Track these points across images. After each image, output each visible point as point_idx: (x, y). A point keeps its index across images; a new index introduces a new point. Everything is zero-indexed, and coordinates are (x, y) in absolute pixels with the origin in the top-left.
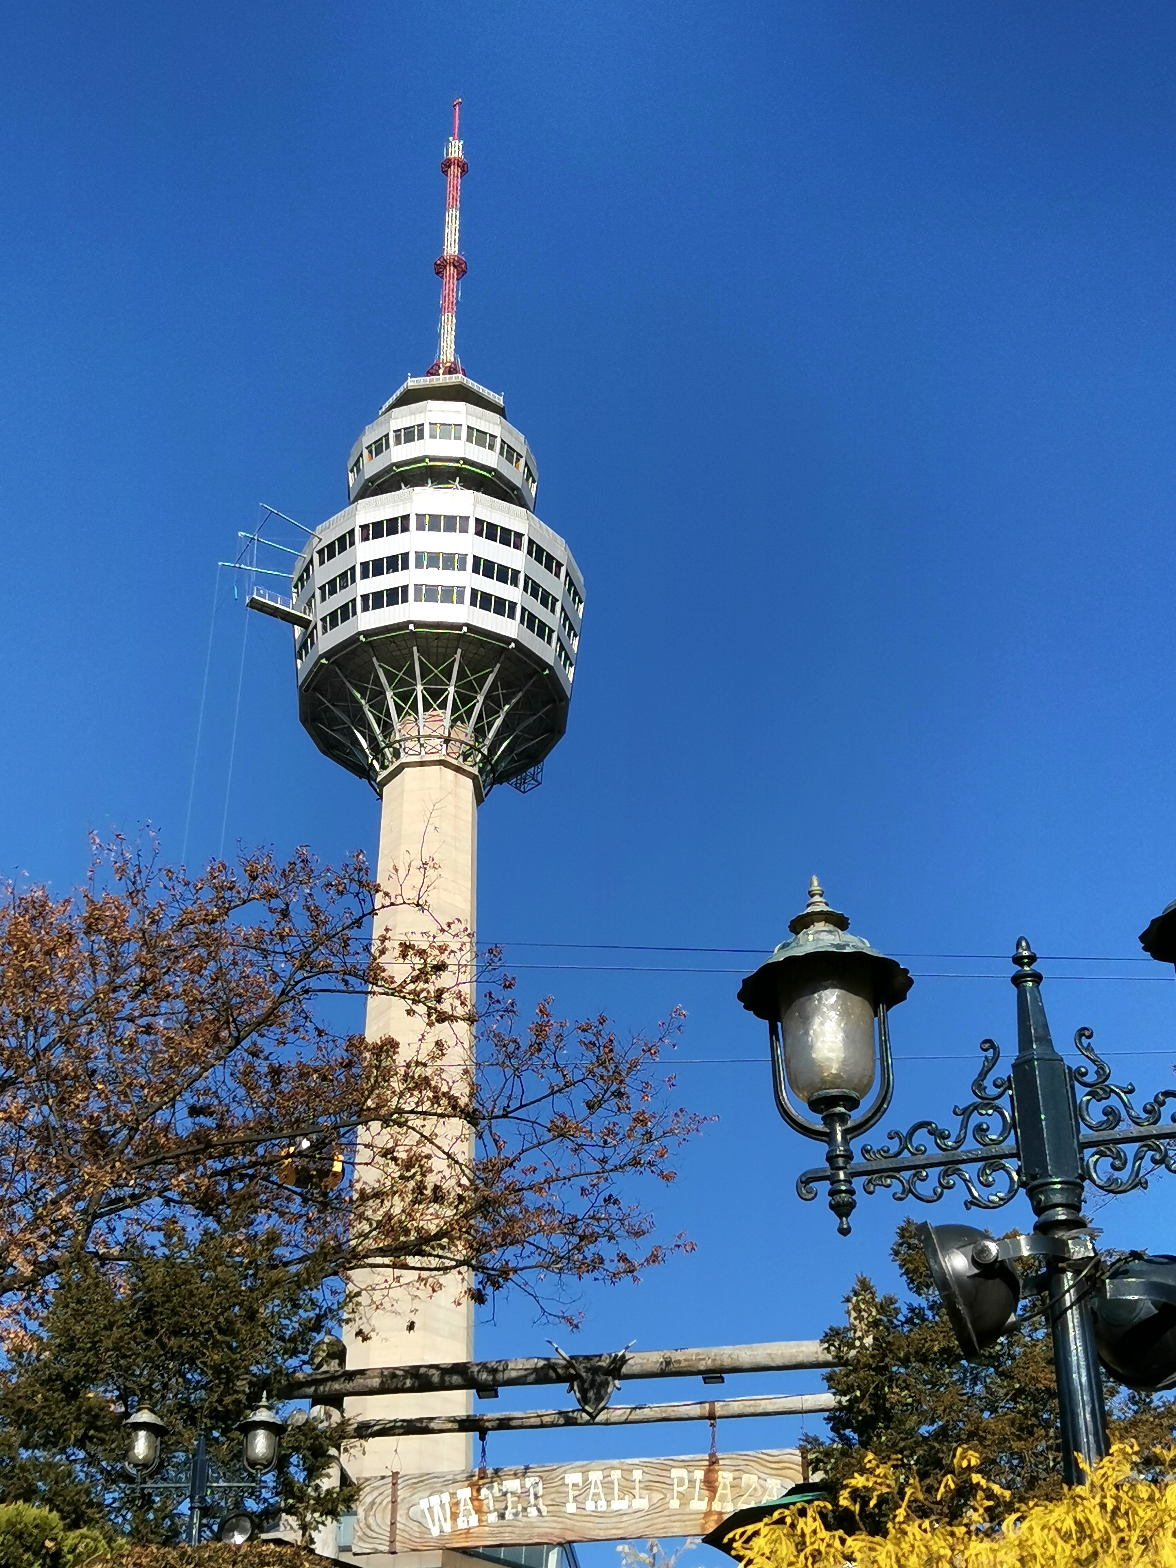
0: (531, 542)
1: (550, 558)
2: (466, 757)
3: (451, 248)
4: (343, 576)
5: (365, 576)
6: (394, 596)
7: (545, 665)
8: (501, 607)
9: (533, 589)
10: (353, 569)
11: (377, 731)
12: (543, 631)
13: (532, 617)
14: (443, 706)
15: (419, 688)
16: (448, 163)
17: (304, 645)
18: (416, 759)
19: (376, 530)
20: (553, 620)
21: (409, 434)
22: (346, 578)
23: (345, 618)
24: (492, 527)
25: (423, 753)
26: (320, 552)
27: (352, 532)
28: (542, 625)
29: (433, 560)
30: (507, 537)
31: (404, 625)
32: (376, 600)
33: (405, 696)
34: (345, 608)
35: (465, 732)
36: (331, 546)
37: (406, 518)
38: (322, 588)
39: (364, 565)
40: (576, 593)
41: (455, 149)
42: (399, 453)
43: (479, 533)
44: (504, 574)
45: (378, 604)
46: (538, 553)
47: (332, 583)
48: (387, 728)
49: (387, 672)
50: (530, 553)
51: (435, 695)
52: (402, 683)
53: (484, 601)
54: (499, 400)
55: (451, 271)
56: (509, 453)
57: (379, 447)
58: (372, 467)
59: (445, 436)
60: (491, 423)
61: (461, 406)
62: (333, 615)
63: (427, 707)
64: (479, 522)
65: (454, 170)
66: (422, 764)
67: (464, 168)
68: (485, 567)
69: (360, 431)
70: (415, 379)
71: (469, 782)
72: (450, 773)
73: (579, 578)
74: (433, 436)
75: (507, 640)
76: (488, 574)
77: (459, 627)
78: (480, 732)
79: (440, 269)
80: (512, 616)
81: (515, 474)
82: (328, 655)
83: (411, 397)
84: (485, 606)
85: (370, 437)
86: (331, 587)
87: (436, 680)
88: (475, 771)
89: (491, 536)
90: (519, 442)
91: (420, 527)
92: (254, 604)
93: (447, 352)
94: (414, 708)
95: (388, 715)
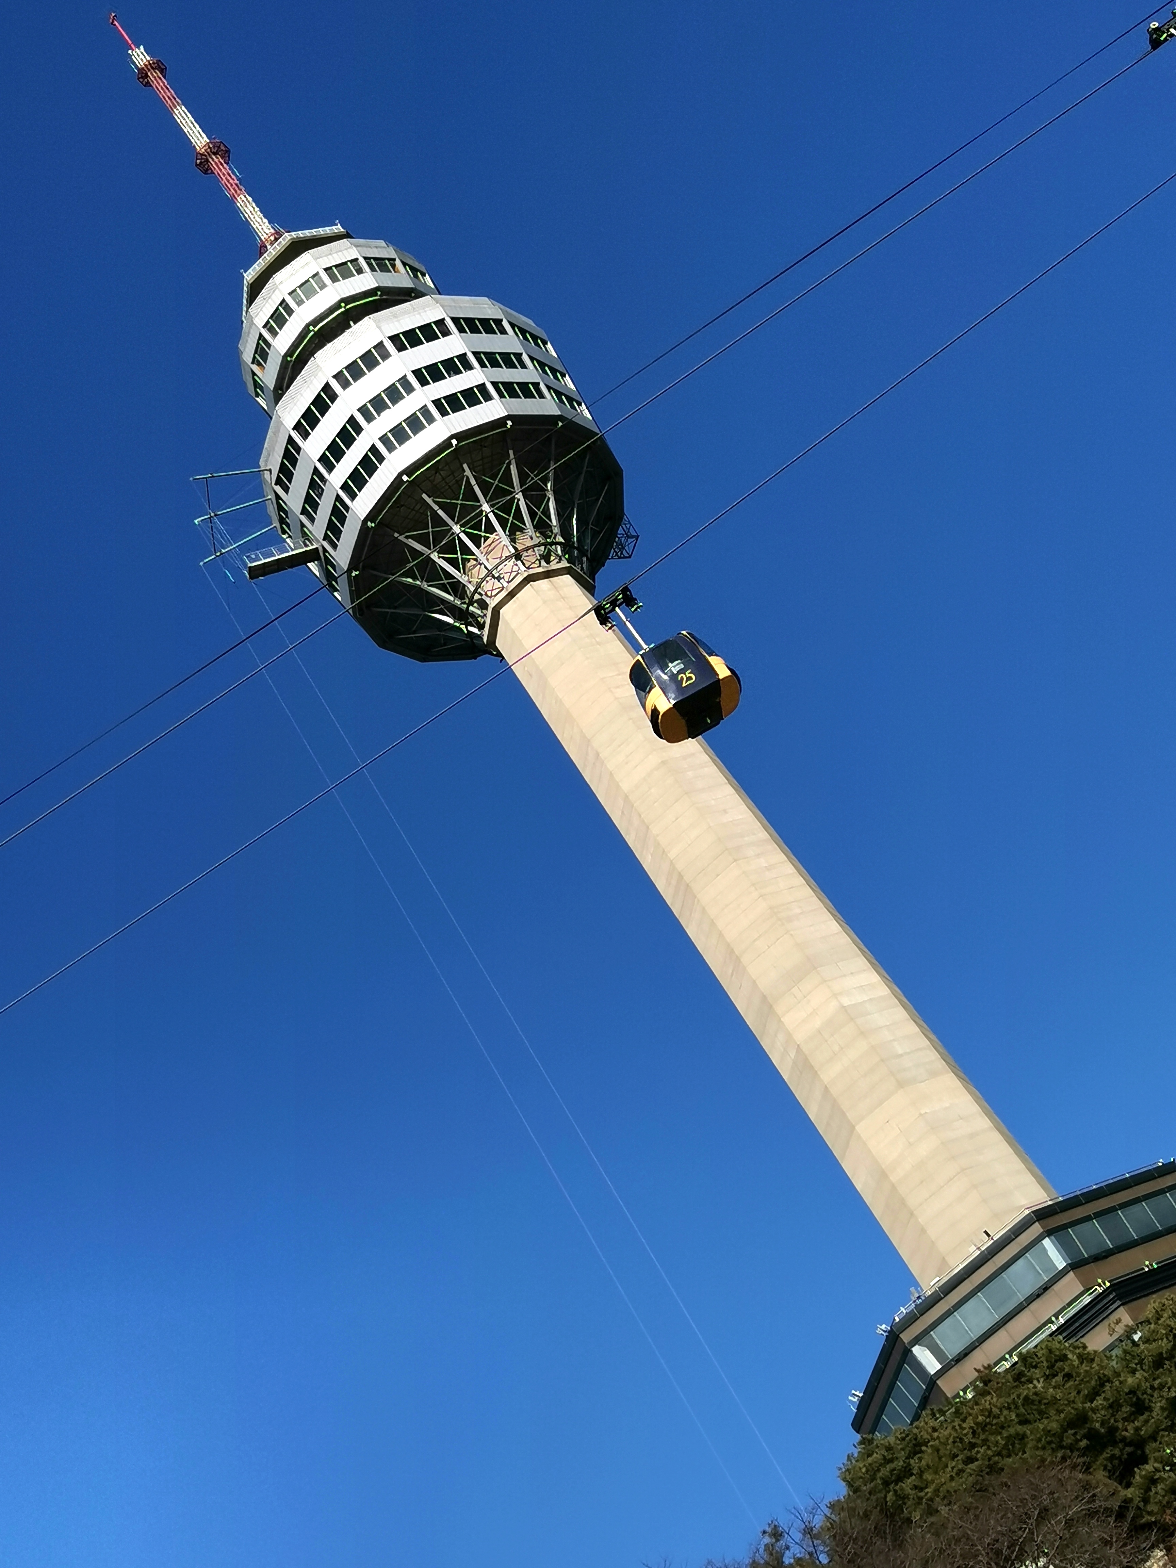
0: (455, 320)
1: (485, 322)
2: (546, 558)
3: (199, 139)
4: (313, 485)
5: (330, 468)
6: (369, 463)
7: (553, 419)
8: (472, 397)
9: (489, 359)
10: (316, 470)
11: (451, 598)
12: (527, 390)
13: (509, 386)
14: (491, 529)
15: (456, 529)
16: (143, 74)
17: (329, 577)
18: (503, 595)
19: (310, 420)
20: (530, 374)
21: (279, 318)
22: (316, 484)
23: (342, 519)
24: (409, 334)
25: (505, 584)
26: (279, 482)
27: (291, 440)
28: (523, 386)
29: (378, 404)
30: (429, 333)
31: (397, 482)
32: (357, 481)
34: (335, 512)
35: (529, 537)
36: (283, 469)
37: (327, 388)
38: (304, 512)
39: (323, 459)
40: (535, 338)
41: (140, 57)
42: (283, 342)
43: (401, 348)
44: (452, 366)
45: (361, 483)
46: (469, 325)
47: (309, 499)
48: (457, 588)
49: (415, 538)
50: (462, 331)
51: (475, 524)
52: (438, 537)
53: (452, 404)
54: (338, 229)
55: (215, 161)
56: (380, 264)
57: (262, 352)
58: (269, 376)
59: (311, 294)
60: (343, 251)
62: (331, 526)
63: (477, 540)
64: (394, 339)
65: (153, 75)
66: (512, 595)
67: (159, 66)
68: (430, 374)
69: (238, 355)
70: (250, 270)
71: (568, 578)
72: (543, 584)
73: (527, 322)
74: (300, 303)
75: (501, 422)
76: (437, 377)
77: (447, 444)
78: (542, 527)
79: (204, 166)
80: (488, 397)
81: (401, 278)
82: (353, 566)
84: (456, 407)
86: (311, 503)
87: (465, 510)
88: (564, 564)
89: (415, 342)
91: (345, 385)
92: (255, 572)
93: (262, 227)
94: (466, 550)
95: (449, 576)
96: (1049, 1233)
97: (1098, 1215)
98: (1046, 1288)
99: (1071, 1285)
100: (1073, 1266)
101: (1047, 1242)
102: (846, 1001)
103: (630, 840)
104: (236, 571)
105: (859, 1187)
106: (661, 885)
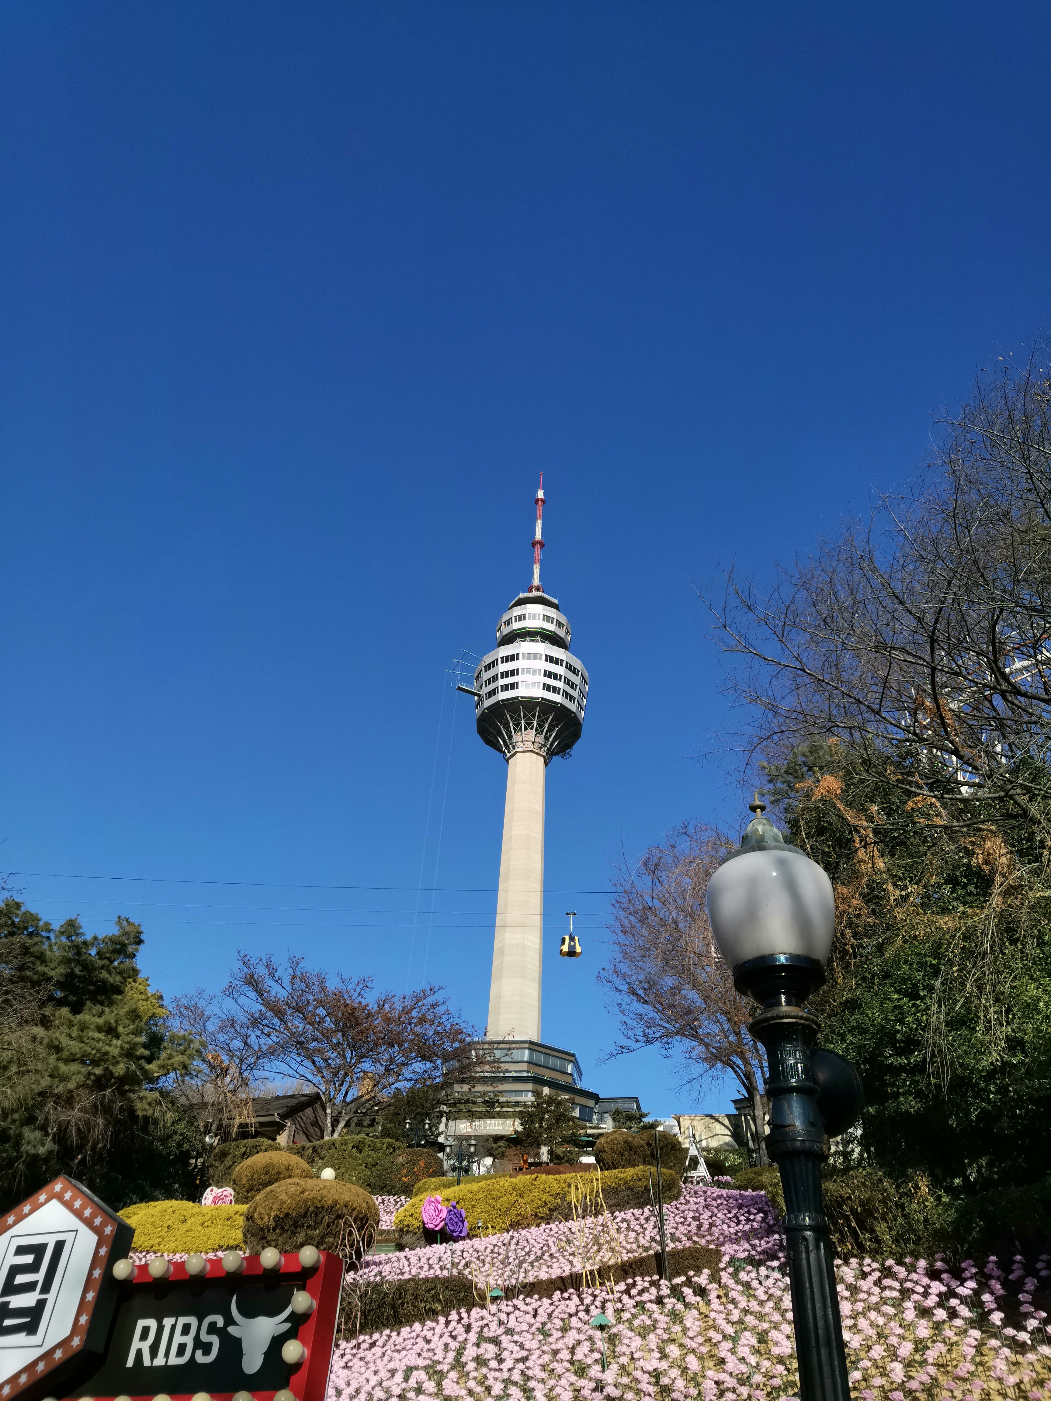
0: (567, 663)
1: (575, 669)
2: (541, 748)
3: (538, 536)
4: (494, 677)
5: (502, 677)
6: (513, 686)
7: (572, 712)
8: (555, 690)
9: (568, 682)
10: (497, 675)
11: (507, 738)
12: (571, 698)
13: (567, 693)
14: (532, 728)
15: (523, 722)
16: (537, 500)
17: (479, 704)
18: (521, 750)
19: (507, 659)
20: (575, 694)
21: (521, 618)
22: (494, 678)
23: (494, 694)
24: (552, 658)
25: (524, 747)
26: (485, 667)
27: (497, 660)
28: (571, 696)
29: (528, 671)
30: (557, 661)
31: (517, 698)
32: (506, 688)
33: (517, 725)
34: (494, 690)
35: (541, 739)
36: (489, 665)
37: (518, 654)
38: (486, 682)
39: (502, 673)
40: (585, 681)
41: (540, 494)
42: (516, 625)
43: (546, 660)
44: (556, 677)
45: (507, 689)
46: (570, 667)
47: (489, 680)
48: (510, 737)
49: (510, 715)
50: (566, 667)
51: (529, 724)
52: (516, 720)
53: (547, 688)
54: (556, 601)
55: (538, 546)
56: (560, 625)
57: (508, 623)
58: (506, 630)
59: (534, 618)
60: (552, 613)
61: (540, 606)
62: (490, 692)
63: (526, 729)
64: (546, 656)
65: (540, 503)
66: (524, 752)
67: (544, 503)
68: (548, 674)
69: (501, 616)
70: (523, 594)
71: (542, 759)
72: (534, 755)
73: (587, 675)
74: (529, 619)
75: (557, 703)
76: (550, 677)
77: (538, 698)
78: (546, 738)
79: (534, 545)
80: (559, 693)
81: (561, 633)
82: (487, 708)
83: (522, 602)
84: (548, 690)
85: (505, 618)
86: (489, 681)
87: (529, 719)
88: (544, 754)
89: (551, 661)
90: (563, 620)
91: (523, 658)
92: (459, 689)
93: (536, 581)
94: (521, 729)
95: (511, 732)
96: (529, 1049)
97: (545, 1054)
98: (517, 1062)
99: (524, 1067)
100: (528, 1062)
101: (527, 1051)
102: (526, 942)
103: (503, 848)
104: (455, 684)
105: (491, 994)
106: (502, 868)
